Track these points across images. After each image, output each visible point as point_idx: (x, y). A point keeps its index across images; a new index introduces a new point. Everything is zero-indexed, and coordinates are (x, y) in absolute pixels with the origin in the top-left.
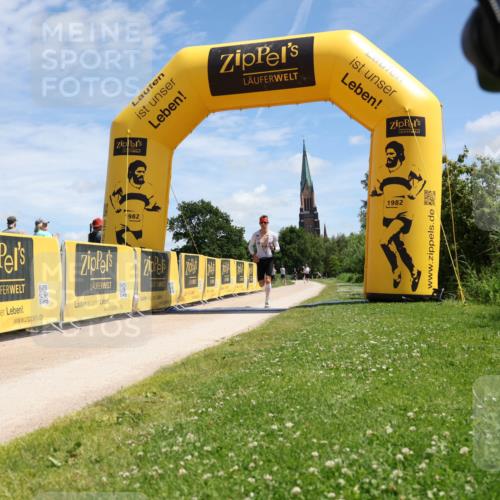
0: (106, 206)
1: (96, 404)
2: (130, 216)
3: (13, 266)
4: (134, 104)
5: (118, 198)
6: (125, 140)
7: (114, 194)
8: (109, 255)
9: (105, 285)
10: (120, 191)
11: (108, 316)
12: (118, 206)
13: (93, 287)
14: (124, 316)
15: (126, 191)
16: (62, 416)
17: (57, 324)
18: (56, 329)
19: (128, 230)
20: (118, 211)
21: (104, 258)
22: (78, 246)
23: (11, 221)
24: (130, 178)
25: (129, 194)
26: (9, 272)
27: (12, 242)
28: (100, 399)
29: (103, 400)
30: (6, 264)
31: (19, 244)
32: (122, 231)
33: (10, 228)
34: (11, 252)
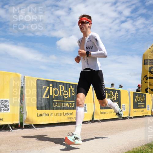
0: (142, 81)
1: (146, 145)
2: (150, 84)
3: (115, 98)
4: (150, 49)
5: (146, 78)
6: (147, 60)
7: (144, 77)
8: (143, 96)
9: (142, 106)
10: (146, 76)
11: (144, 116)
12: (146, 81)
13: (139, 106)
14: (149, 116)
15: (148, 76)
16: (135, 148)
17: (128, 117)
18: (127, 118)
19: (149, 88)
20: (146, 82)
21: (142, 97)
22: (134, 93)
23: (112, 85)
24: (149, 72)
25: (149, 77)
26: (114, 100)
27: (114, 91)
28: (147, 144)
29: (148, 144)
30: (113, 98)
31: (116, 92)
32: (147, 89)
33: (112, 87)
34: (114, 94)
